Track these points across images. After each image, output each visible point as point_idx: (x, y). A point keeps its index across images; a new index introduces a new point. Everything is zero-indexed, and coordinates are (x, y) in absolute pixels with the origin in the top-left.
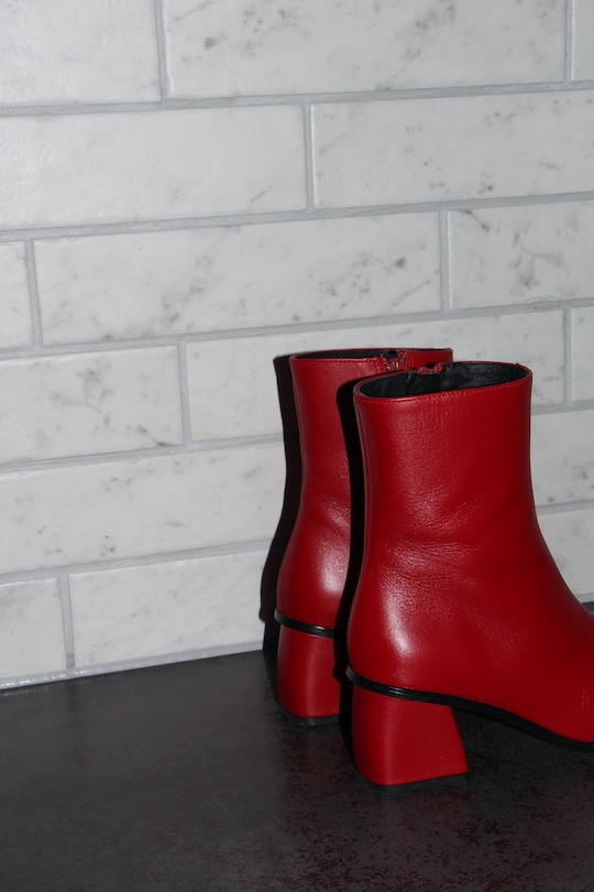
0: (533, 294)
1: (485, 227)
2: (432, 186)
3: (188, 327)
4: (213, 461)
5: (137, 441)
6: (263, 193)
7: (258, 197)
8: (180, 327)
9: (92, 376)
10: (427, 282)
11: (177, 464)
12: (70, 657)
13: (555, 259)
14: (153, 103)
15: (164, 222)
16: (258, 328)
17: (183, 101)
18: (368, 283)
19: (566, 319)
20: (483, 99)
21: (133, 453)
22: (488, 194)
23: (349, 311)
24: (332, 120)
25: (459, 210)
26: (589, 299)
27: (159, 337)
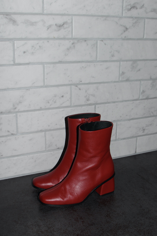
0: (89, 102)
1: (80, 89)
2: (69, 81)
3: (18, 110)
4: (23, 137)
5: (7, 134)
6: (35, 83)
7: (34, 83)
8: (17, 110)
10: (68, 100)
11: (15, 138)
13: (94, 95)
14: (12, 64)
15: (14, 88)
16: (33, 110)
17: (18, 64)
18: (56, 101)
19: (95, 107)
20: (80, 64)
21: (6, 136)
22: (80, 83)
23: (52, 106)
24: (49, 68)
25: (75, 86)
26: (100, 103)
27: (12, 112)
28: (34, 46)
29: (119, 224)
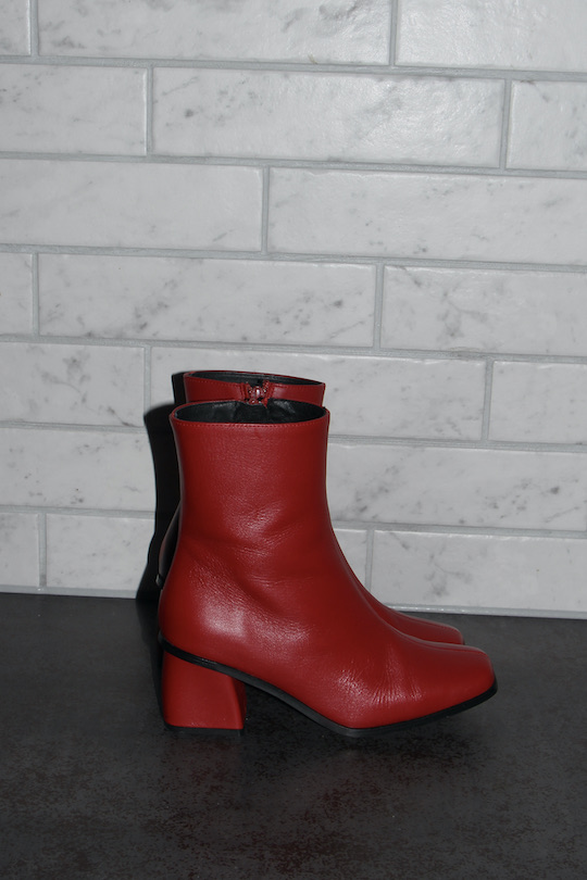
0: (458, 343)
1: (418, 283)
2: (371, 244)
3: (154, 335)
5: (107, 419)
6: (224, 235)
7: (220, 237)
8: (147, 333)
9: (74, 363)
10: (362, 323)
11: (137, 441)
12: (44, 577)
13: (481, 317)
14: (140, 157)
15: (142, 249)
16: (212, 343)
17: (164, 156)
18: (309, 317)
19: (488, 369)
20: (422, 176)
21: (103, 428)
22: (421, 255)
23: (290, 338)
24: (286, 181)
25: (396, 266)
26: (511, 355)
27: (129, 339)
28: (226, 93)
29: (344, 838)
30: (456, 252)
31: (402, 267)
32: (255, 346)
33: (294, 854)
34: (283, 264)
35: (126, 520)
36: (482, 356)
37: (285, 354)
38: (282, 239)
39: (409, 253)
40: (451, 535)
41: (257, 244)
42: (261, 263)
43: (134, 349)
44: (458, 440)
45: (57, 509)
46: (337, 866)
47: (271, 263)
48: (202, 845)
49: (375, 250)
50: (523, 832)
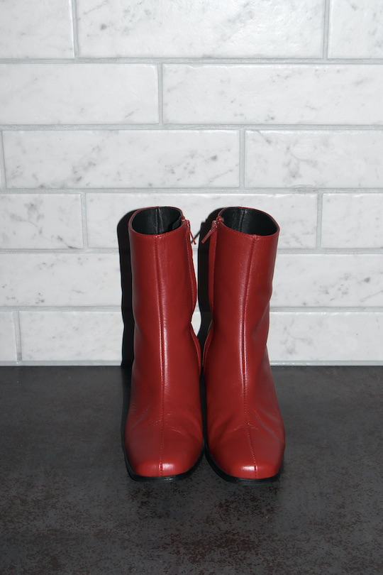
0: (298, 182)
1: (269, 141)
2: (236, 115)
3: (87, 185)
4: (100, 259)
5: (57, 245)
6: (132, 113)
7: (130, 115)
8: (82, 184)
9: (32, 207)
10: (231, 171)
11: (79, 259)
12: (20, 354)
13: (313, 164)
14: (70, 59)
15: (75, 125)
16: (128, 188)
17: (88, 59)
18: (194, 168)
19: (319, 199)
20: (270, 66)
21: (55, 251)
22: (271, 122)
23: (183, 183)
24: (174, 73)
25: (253, 130)
26: (334, 189)
27: (70, 189)
28: (129, 11)
29: (234, 535)
30: (294, 119)
31: (257, 130)
32: (158, 189)
33: (200, 549)
34: (174, 132)
35: (74, 313)
36: (314, 190)
37: (179, 195)
38: (172, 115)
39: (262, 121)
40: (298, 313)
41: (156, 118)
42: (160, 131)
43: (74, 195)
44: (300, 249)
45: (26, 308)
46: (230, 556)
47: (166, 131)
48: (137, 546)
49: (239, 120)
50: (355, 524)
